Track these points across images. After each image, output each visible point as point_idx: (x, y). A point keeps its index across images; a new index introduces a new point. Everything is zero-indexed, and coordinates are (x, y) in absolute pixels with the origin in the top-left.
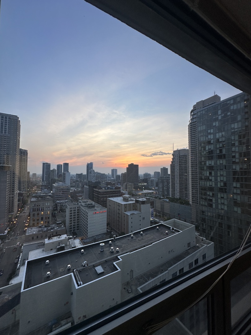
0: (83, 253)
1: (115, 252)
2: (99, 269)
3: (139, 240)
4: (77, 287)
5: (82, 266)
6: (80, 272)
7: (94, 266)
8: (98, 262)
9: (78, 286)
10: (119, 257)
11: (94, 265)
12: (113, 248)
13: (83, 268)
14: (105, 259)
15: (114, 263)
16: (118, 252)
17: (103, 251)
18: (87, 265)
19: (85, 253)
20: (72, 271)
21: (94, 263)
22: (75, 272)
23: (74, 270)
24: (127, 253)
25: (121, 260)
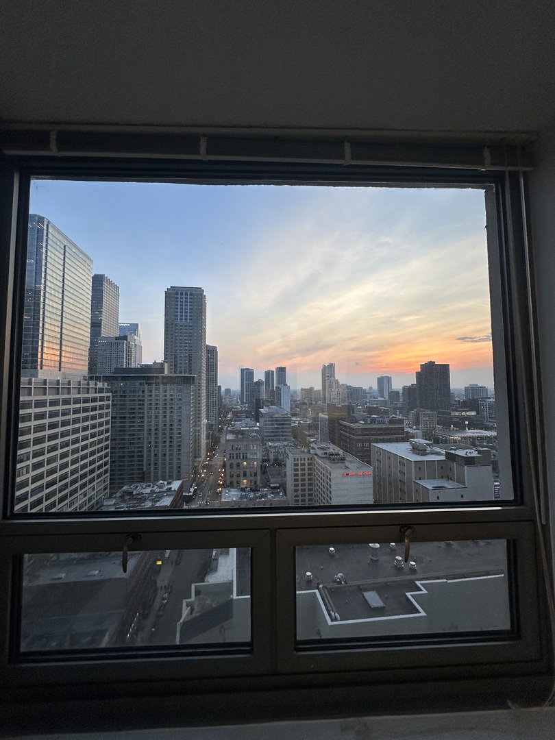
0: (332, 556)
1: (406, 570)
2: (373, 598)
3: (469, 554)
4: (330, 623)
5: (335, 581)
6: (332, 592)
7: (361, 589)
8: (369, 581)
9: (332, 621)
10: (418, 583)
11: (359, 586)
12: (400, 558)
13: (335, 585)
14: (386, 580)
15: (408, 594)
16: (413, 571)
17: (377, 561)
18: (346, 582)
19: (337, 556)
20: (316, 585)
21: (360, 583)
22: (322, 590)
23: (318, 584)
24: (438, 578)
25: (425, 591)
